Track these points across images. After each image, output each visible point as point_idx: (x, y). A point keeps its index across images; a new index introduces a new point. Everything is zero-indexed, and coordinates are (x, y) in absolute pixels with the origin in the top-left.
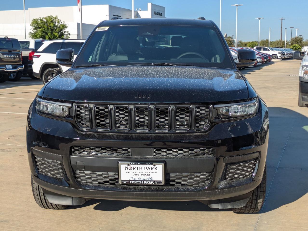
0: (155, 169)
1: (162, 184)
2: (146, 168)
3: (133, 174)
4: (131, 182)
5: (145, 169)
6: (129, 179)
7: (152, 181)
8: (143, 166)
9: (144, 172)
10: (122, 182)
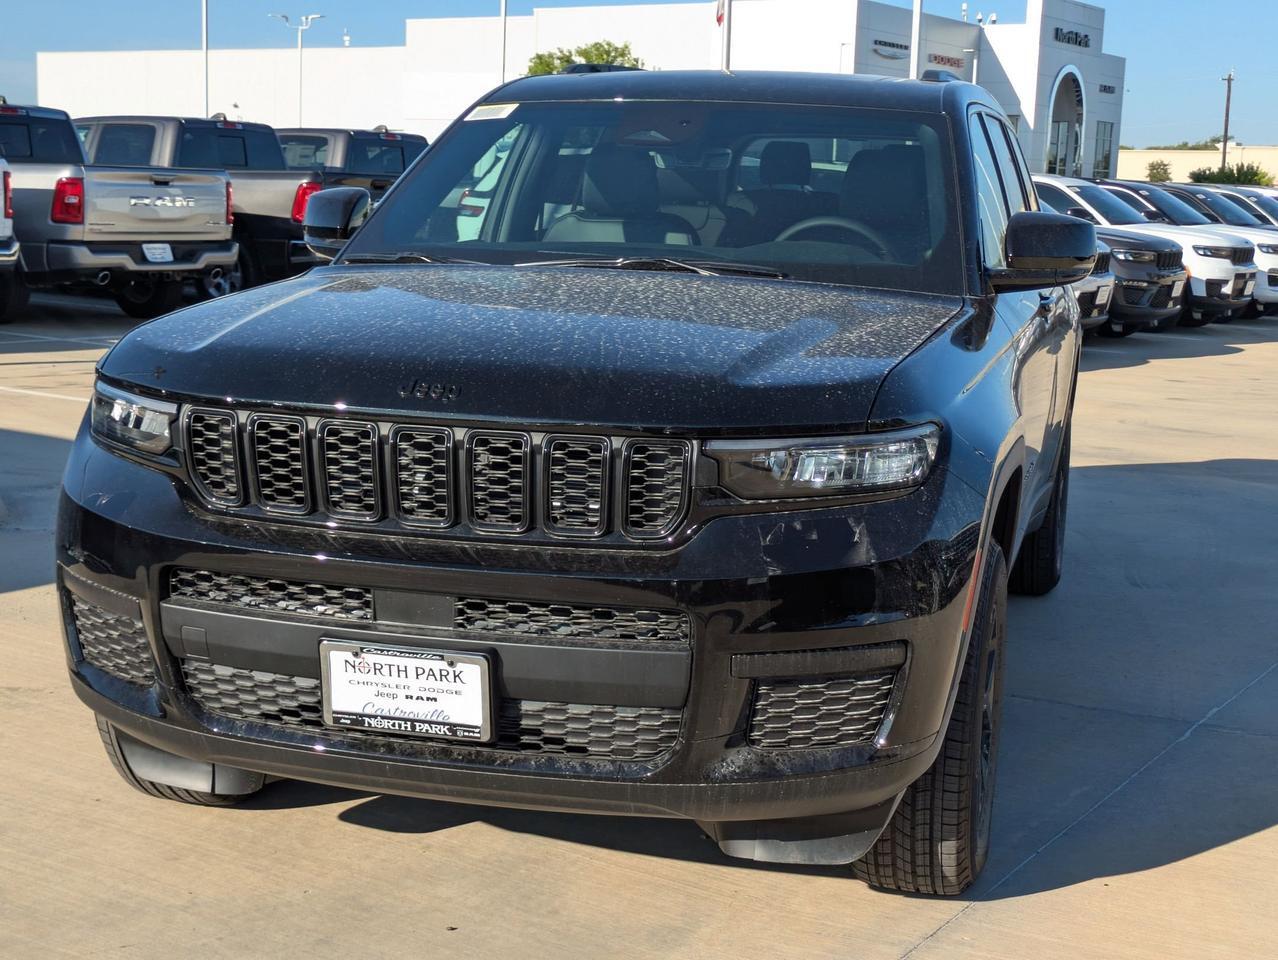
0: (455, 677)
1: (479, 738)
2: (420, 671)
3: (374, 689)
4: (367, 719)
5: (418, 675)
6: (359, 710)
7: (444, 724)
8: (412, 663)
9: (415, 686)
10: (336, 720)
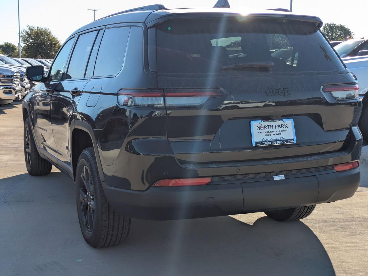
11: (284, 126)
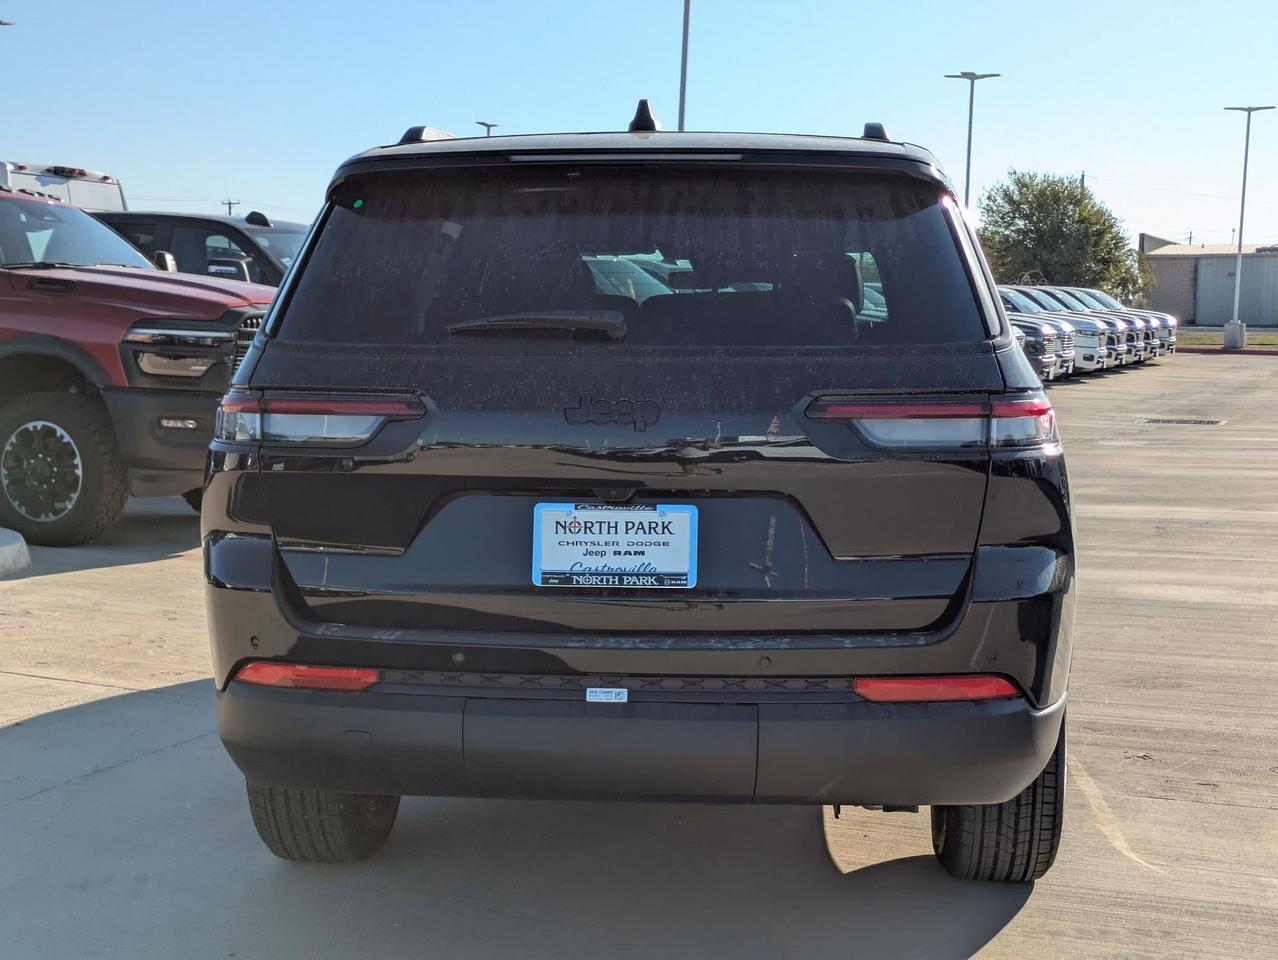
11: (660, 529)
